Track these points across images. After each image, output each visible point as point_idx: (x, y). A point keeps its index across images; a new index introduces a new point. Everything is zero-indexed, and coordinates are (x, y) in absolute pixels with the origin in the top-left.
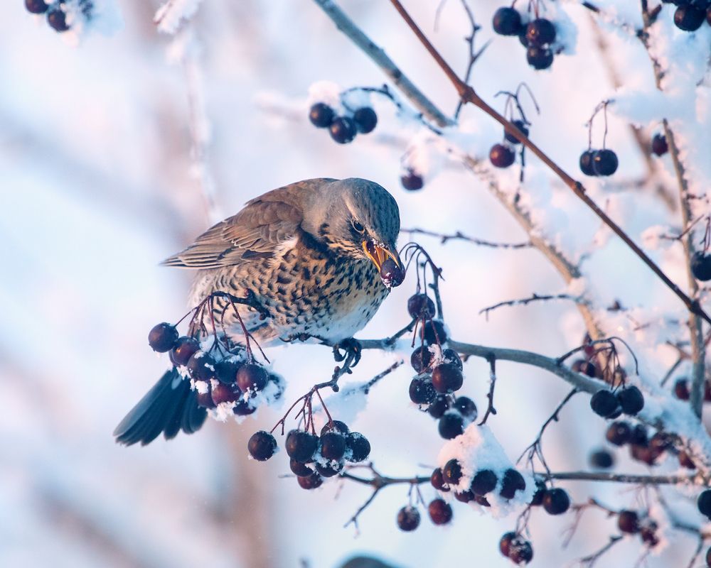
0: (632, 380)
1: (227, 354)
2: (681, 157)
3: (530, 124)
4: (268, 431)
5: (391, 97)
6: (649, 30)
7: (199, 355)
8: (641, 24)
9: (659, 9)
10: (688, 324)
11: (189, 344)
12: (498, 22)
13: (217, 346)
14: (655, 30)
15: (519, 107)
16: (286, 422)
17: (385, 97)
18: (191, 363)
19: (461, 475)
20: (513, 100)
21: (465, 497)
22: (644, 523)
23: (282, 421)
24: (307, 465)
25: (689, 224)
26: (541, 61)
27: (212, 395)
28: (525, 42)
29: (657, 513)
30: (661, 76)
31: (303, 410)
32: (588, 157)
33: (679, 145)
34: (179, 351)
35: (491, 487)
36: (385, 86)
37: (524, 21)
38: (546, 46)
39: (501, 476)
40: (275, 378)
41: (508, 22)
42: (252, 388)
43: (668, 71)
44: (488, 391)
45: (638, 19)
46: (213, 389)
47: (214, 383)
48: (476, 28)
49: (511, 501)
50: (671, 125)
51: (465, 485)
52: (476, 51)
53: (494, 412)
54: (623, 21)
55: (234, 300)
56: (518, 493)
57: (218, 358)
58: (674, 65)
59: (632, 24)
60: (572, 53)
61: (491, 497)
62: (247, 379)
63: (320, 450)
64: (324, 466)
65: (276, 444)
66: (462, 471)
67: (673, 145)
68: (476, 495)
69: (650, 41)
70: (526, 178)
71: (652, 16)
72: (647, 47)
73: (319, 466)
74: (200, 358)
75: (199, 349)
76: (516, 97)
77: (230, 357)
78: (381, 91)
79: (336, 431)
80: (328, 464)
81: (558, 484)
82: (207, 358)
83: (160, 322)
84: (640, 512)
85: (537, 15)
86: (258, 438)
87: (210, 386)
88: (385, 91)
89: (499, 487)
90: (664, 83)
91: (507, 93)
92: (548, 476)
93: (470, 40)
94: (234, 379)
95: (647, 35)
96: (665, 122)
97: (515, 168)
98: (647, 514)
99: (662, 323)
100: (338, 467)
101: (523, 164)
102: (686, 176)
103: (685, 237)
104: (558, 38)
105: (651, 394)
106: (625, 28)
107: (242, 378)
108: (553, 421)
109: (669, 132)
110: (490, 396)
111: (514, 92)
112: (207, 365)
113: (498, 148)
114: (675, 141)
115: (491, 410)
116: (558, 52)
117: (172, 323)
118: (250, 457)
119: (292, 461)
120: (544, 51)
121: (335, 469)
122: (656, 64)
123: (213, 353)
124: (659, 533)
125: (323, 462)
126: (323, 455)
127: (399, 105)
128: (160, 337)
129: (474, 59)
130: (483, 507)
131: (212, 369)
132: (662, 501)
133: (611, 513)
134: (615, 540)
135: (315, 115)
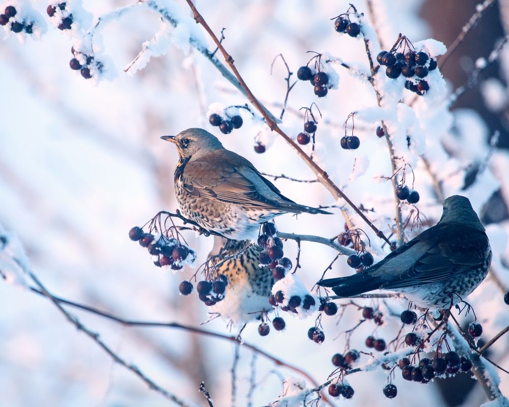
0: (367, 249)
1: (167, 242)
2: (391, 139)
3: (317, 123)
4: (188, 281)
5: (249, 110)
6: (374, 77)
7: (153, 243)
8: (370, 74)
9: (378, 67)
10: (395, 219)
11: (149, 237)
12: (300, 73)
13: (163, 238)
14: (377, 77)
15: (312, 114)
16: (196, 275)
17: (247, 110)
18: (149, 246)
19: (283, 298)
20: (309, 111)
21: (286, 309)
22: (376, 314)
23: (195, 275)
24: (207, 297)
25: (395, 171)
26: (321, 93)
27: (160, 261)
28: (314, 84)
29: (382, 308)
30: (380, 99)
31: (205, 269)
32: (345, 140)
33: (389, 133)
34: (144, 240)
35: (298, 304)
36: (246, 105)
37: (313, 73)
38: (324, 86)
39: (303, 299)
40: (192, 252)
41: (305, 74)
42: (180, 259)
43: (384, 97)
44: (297, 257)
45: (369, 72)
46: (161, 258)
47: (161, 256)
48: (290, 74)
49: (308, 311)
50: (385, 123)
51: (285, 303)
52: (290, 86)
53: (300, 267)
54: (361, 72)
55: (171, 215)
56: (311, 307)
57: (163, 244)
58: (387, 94)
59: (366, 74)
60: (337, 88)
61: (298, 309)
62: (177, 255)
63: (213, 289)
64: (215, 297)
65: (192, 287)
66: (284, 296)
67: (387, 132)
68: (291, 308)
69: (374, 82)
70: (315, 149)
71: (376, 70)
72: (373, 85)
73: (213, 297)
74: (154, 244)
75: (154, 239)
76: (310, 110)
77: (169, 243)
78: (244, 107)
79: (221, 280)
80: (217, 296)
81: (332, 301)
82: (157, 244)
83: (134, 226)
84: (374, 309)
85: (319, 71)
86: (183, 284)
87: (159, 258)
88: (246, 107)
89: (302, 304)
90: (382, 103)
91: (306, 108)
92: (327, 298)
93: (288, 80)
94: (171, 253)
95: (373, 79)
96: (383, 122)
97: (310, 144)
98: (377, 309)
99: (382, 219)
100: (222, 297)
101: (314, 142)
102: (393, 148)
103: (393, 178)
104: (330, 81)
105: (378, 254)
106: (362, 76)
107: (175, 254)
108: (329, 269)
109: (385, 127)
110: (298, 259)
111: (309, 108)
112: (157, 248)
113: (301, 135)
114: (388, 131)
115: (298, 266)
116: (330, 88)
117: (140, 227)
118: (180, 294)
119: (200, 295)
120: (323, 88)
121: (221, 298)
122: (378, 93)
123: (160, 241)
124: (383, 319)
125: (215, 295)
126: (214, 292)
127: (253, 114)
128: (134, 234)
129: (290, 89)
130: (294, 313)
131: (160, 249)
132: (385, 303)
133: (360, 308)
134: (362, 321)
135: (212, 120)
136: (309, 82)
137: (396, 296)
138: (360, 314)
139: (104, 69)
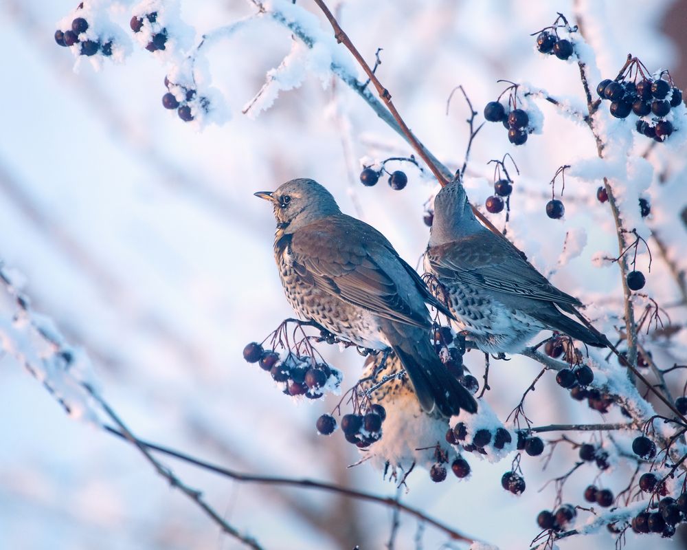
0: (585, 361)
1: (298, 362)
2: (617, 204)
3: (512, 182)
4: (329, 414)
5: (417, 164)
6: (593, 116)
7: (278, 364)
8: (587, 112)
9: (599, 102)
10: (624, 318)
11: (271, 356)
12: (489, 111)
13: (291, 356)
14: (597, 116)
15: (505, 170)
16: (340, 406)
17: (412, 164)
18: (272, 369)
19: (466, 433)
20: (500, 166)
21: (470, 448)
22: (598, 453)
23: (338, 406)
24: (357, 436)
25: (624, 250)
26: (519, 139)
27: (289, 390)
28: (507, 127)
29: (607, 445)
30: (601, 148)
31: (352, 398)
32: (552, 205)
33: (615, 196)
34: (264, 361)
35: (487, 442)
36: (413, 156)
37: (506, 111)
38: (522, 129)
39: (494, 434)
40: (335, 373)
41: (495, 112)
42: (316, 386)
43: (607, 144)
44: (484, 374)
45: (585, 109)
46: (290, 385)
47: (291, 382)
48: (474, 114)
49: (502, 451)
50: (609, 182)
51: (469, 440)
52: (474, 131)
53: (489, 389)
54: (575, 110)
55: (301, 323)
56: (506, 445)
57: (292, 365)
58: (611, 140)
59: (581, 112)
60: (540, 133)
61: (487, 448)
62: (312, 381)
63: (364, 426)
64: (368, 436)
65: (335, 423)
66: (467, 430)
67: (611, 195)
68: (478, 447)
69: (594, 124)
70: (510, 219)
71: (595, 107)
72: (592, 128)
73: (364, 437)
74: (279, 367)
75: (278, 359)
76: (502, 164)
77: (300, 364)
78: (409, 160)
79: (375, 413)
80: (370, 435)
81: (535, 435)
82: (284, 367)
83: (250, 342)
84: (596, 446)
85: (515, 108)
86: (322, 420)
87: (287, 385)
88: (412, 160)
89: (493, 441)
90: (604, 153)
91: (497, 161)
92: (529, 431)
93: (471, 122)
94: (304, 378)
95: (592, 120)
96: (605, 180)
97: (504, 212)
98: (600, 447)
99: (606, 318)
100: (378, 436)
101: (509, 210)
102: (620, 217)
103: (621, 259)
104: (530, 123)
105: (600, 368)
106: (576, 115)
107: (309, 378)
108: (531, 391)
109: (609, 187)
110: (486, 377)
111: (501, 162)
112: (283, 372)
113: (491, 199)
114: (613, 193)
115: (487, 387)
116: (531, 132)
117: (259, 343)
118: (319, 433)
119: (346, 435)
120: (520, 132)
121: (375, 438)
122: (598, 140)
123: (288, 362)
124: (609, 460)
125: (367, 434)
126: (366, 429)
127: (422, 170)
128: (251, 353)
129: (473, 135)
130: (482, 455)
131: (287, 373)
132: (611, 438)
133: (576, 446)
134: (579, 465)
135: (364, 177)
136: (500, 124)
137: (626, 427)
138: (576, 455)
139: (210, 107)
